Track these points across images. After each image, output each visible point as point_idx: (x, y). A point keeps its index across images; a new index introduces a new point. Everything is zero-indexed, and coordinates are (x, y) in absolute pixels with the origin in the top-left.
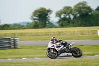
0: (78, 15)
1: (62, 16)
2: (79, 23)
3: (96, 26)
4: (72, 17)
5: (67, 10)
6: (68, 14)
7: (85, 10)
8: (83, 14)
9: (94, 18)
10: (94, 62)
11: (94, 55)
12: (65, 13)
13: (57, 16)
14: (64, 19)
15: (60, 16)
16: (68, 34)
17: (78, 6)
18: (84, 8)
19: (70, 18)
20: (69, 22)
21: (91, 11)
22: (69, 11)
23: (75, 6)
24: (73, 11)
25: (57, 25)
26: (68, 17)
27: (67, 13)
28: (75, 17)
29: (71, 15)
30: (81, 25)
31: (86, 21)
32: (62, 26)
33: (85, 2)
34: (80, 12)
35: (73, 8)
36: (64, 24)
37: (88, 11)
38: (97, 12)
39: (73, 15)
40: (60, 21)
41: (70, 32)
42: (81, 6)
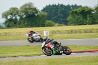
0: (25, 16)
1: (9, 17)
2: (26, 24)
3: (42, 26)
4: (18, 18)
5: (13, 11)
6: (15, 15)
7: (31, 11)
8: (29, 15)
9: (40, 19)
10: (40, 62)
11: (40, 55)
12: (12, 14)
13: (3, 17)
14: (11, 20)
15: (6, 17)
16: (14, 35)
17: (24, 8)
18: (30, 9)
19: (16, 19)
20: (15, 23)
21: (37, 13)
22: (15, 12)
23: (22, 8)
24: (19, 12)
25: (4, 26)
26: (14, 18)
27: (13, 14)
28: (21, 18)
29: (17, 16)
30: (27, 26)
31: (32, 22)
32: (8, 27)
33: (32, 4)
34: (26, 13)
35: (19, 9)
36: (10, 25)
37: (34, 12)
38: (43, 13)
39: (19, 16)
40: (6, 22)
41: (17, 33)
42: (27, 7)
